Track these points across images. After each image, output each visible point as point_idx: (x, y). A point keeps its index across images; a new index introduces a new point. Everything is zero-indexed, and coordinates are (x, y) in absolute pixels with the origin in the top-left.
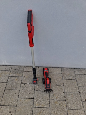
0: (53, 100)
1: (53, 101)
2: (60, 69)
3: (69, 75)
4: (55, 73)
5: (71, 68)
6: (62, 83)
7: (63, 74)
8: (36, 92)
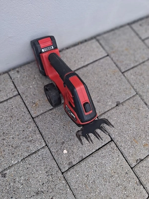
0: (142, 160)
1: (144, 163)
2: (94, 43)
3: (132, 52)
4: (86, 63)
5: (122, 26)
6: (129, 86)
7: (112, 55)
8: (69, 173)
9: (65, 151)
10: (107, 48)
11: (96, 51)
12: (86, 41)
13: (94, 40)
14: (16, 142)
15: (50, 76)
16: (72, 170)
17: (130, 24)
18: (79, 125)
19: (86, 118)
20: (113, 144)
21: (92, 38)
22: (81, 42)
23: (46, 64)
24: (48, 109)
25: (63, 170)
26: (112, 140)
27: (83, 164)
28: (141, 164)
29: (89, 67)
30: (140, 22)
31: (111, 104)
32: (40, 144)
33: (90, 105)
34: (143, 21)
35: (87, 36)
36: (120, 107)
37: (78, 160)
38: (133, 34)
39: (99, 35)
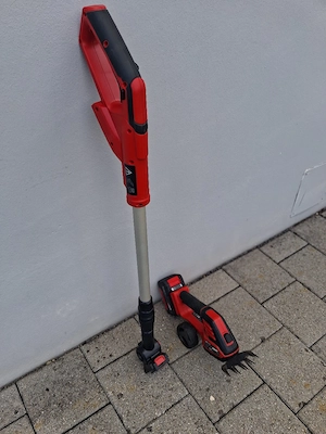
0: (305, 404)
1: (309, 407)
2: (221, 274)
3: (267, 278)
4: (217, 298)
5: (249, 251)
6: (271, 318)
7: (245, 285)
8: (221, 424)
9: (212, 398)
10: (237, 278)
11: (224, 283)
12: (211, 272)
13: (220, 271)
14: (157, 391)
15: (182, 314)
16: (224, 420)
17: (258, 247)
18: (222, 360)
19: (229, 350)
20: (266, 388)
21: (217, 269)
22: (206, 275)
23: (178, 301)
24: (184, 353)
25: (214, 421)
26: (264, 383)
27: (235, 412)
28: (305, 409)
29: (221, 301)
30: (270, 244)
31: (254, 340)
32: (182, 393)
33: (230, 336)
34: (274, 241)
35: (211, 267)
36: (266, 343)
37: (228, 407)
38: (265, 258)
39: (225, 264)
